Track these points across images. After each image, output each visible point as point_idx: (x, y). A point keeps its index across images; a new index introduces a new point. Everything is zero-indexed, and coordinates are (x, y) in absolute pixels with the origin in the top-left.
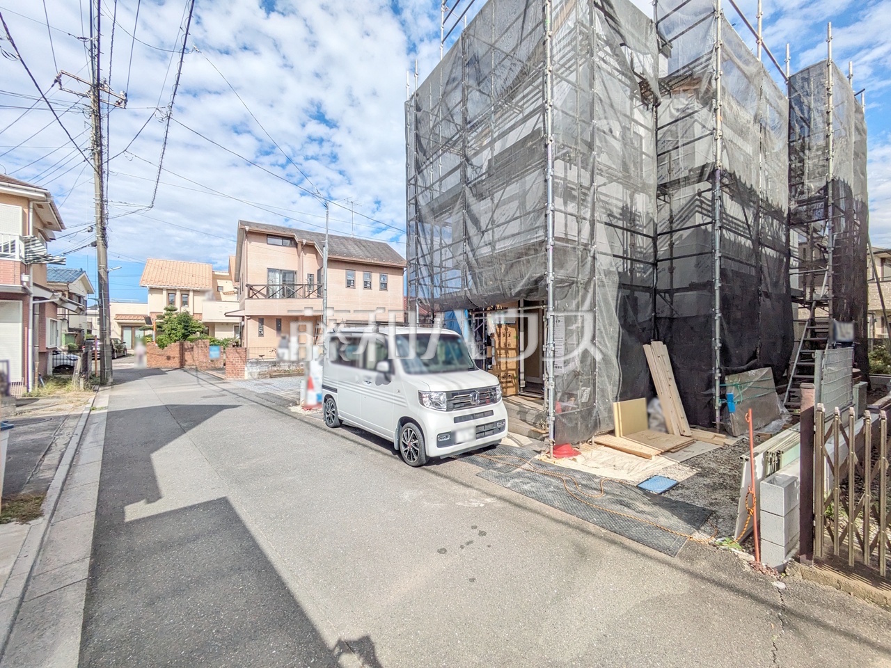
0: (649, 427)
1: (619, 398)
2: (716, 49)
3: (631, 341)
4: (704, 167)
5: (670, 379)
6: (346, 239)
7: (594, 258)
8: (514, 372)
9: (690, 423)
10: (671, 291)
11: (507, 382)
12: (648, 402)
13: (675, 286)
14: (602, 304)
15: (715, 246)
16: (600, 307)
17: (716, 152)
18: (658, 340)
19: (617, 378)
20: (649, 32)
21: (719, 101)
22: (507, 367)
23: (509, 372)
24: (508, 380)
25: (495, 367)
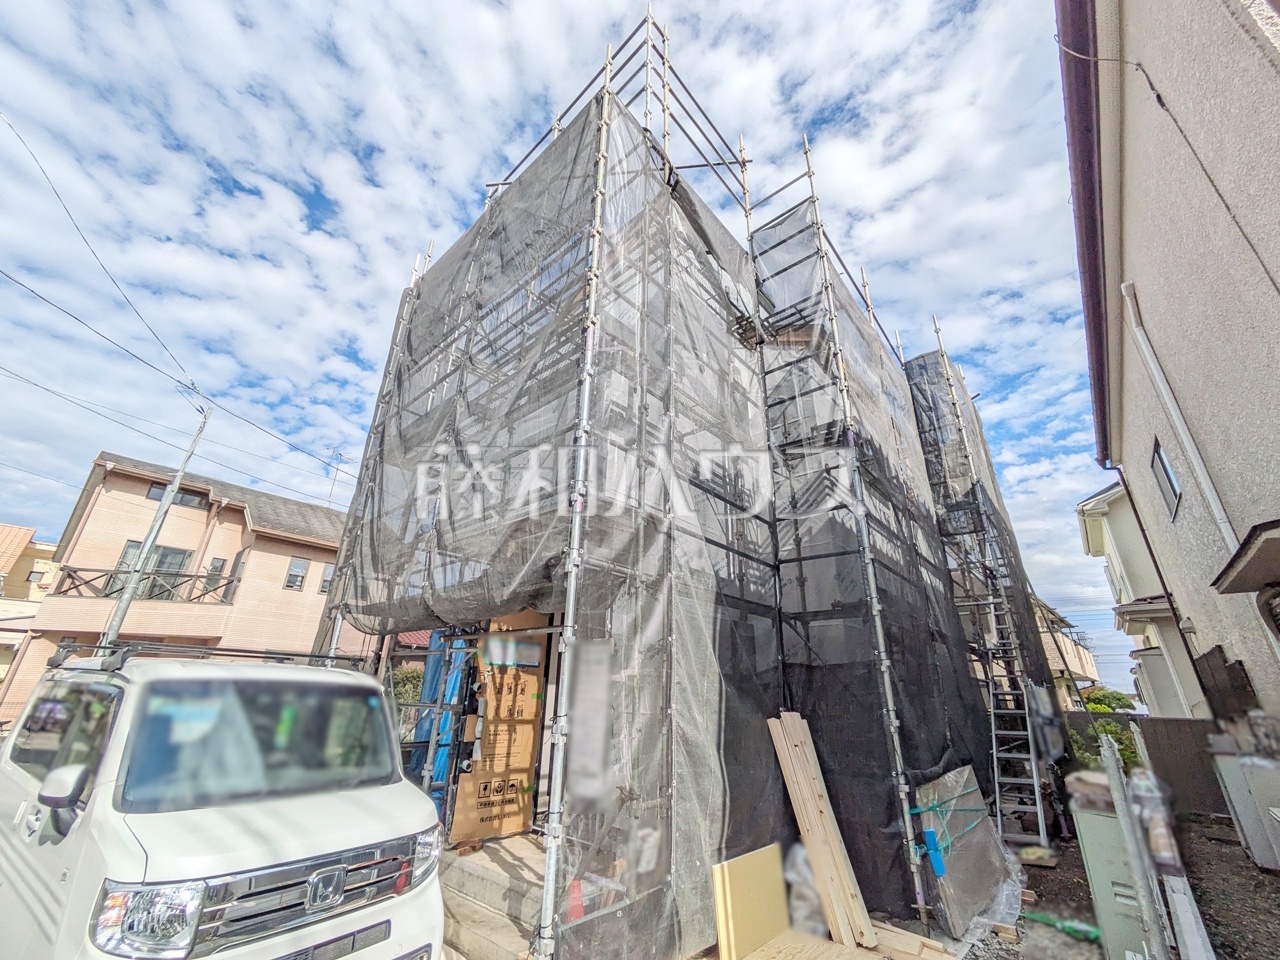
0: (791, 920)
1: (724, 852)
2: (826, 288)
3: (744, 710)
4: (831, 425)
5: (820, 796)
6: (313, 508)
7: (669, 536)
8: (524, 777)
9: (870, 911)
10: (803, 617)
11: (505, 802)
12: (785, 853)
13: (811, 608)
14: (686, 628)
15: (862, 541)
16: (680, 633)
17: (844, 406)
18: (792, 709)
19: (720, 801)
20: (744, 263)
21: (838, 346)
22: (507, 765)
23: (512, 777)
24: (508, 797)
25: (480, 766)
